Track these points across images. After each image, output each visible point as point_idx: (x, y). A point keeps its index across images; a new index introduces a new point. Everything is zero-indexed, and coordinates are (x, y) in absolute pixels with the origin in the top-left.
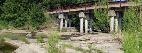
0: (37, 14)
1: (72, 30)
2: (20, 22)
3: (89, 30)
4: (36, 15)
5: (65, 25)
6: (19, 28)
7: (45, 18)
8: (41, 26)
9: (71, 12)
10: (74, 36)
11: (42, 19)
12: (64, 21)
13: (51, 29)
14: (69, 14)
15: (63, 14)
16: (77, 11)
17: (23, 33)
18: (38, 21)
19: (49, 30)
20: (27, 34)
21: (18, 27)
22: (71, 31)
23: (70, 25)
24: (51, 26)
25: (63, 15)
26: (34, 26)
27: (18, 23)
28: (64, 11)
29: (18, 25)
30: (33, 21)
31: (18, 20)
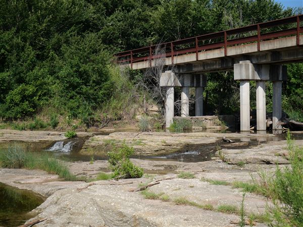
0: (85, 72)
1: (208, 126)
2: (22, 101)
3: (271, 125)
4: (80, 75)
5: (180, 109)
6: (21, 124)
7: (113, 84)
8: (98, 115)
9: (205, 63)
10: (229, 145)
11: (100, 88)
12: (177, 97)
13: (136, 124)
14: (195, 69)
15: (173, 71)
16: (226, 56)
17: (37, 140)
18: (88, 98)
19: (128, 127)
20: (53, 143)
21: (16, 119)
22: (206, 129)
23: (199, 108)
24: (135, 115)
25: (172, 74)
26: (75, 116)
27: (17, 105)
28: (179, 60)
29: (18, 113)
30: (71, 98)
31: (14, 92)
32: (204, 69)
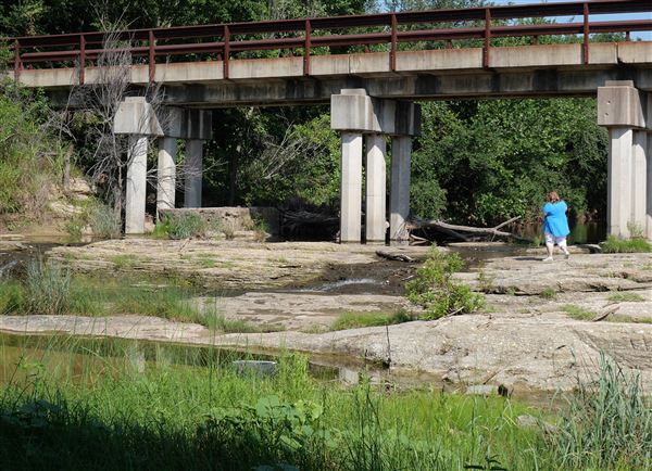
16: (307, 76)
19: (40, 229)
22: (232, 236)
23: (193, 191)
25: (147, 106)
28: (171, 74)
32: (238, 98)
